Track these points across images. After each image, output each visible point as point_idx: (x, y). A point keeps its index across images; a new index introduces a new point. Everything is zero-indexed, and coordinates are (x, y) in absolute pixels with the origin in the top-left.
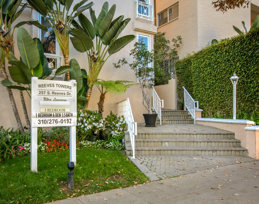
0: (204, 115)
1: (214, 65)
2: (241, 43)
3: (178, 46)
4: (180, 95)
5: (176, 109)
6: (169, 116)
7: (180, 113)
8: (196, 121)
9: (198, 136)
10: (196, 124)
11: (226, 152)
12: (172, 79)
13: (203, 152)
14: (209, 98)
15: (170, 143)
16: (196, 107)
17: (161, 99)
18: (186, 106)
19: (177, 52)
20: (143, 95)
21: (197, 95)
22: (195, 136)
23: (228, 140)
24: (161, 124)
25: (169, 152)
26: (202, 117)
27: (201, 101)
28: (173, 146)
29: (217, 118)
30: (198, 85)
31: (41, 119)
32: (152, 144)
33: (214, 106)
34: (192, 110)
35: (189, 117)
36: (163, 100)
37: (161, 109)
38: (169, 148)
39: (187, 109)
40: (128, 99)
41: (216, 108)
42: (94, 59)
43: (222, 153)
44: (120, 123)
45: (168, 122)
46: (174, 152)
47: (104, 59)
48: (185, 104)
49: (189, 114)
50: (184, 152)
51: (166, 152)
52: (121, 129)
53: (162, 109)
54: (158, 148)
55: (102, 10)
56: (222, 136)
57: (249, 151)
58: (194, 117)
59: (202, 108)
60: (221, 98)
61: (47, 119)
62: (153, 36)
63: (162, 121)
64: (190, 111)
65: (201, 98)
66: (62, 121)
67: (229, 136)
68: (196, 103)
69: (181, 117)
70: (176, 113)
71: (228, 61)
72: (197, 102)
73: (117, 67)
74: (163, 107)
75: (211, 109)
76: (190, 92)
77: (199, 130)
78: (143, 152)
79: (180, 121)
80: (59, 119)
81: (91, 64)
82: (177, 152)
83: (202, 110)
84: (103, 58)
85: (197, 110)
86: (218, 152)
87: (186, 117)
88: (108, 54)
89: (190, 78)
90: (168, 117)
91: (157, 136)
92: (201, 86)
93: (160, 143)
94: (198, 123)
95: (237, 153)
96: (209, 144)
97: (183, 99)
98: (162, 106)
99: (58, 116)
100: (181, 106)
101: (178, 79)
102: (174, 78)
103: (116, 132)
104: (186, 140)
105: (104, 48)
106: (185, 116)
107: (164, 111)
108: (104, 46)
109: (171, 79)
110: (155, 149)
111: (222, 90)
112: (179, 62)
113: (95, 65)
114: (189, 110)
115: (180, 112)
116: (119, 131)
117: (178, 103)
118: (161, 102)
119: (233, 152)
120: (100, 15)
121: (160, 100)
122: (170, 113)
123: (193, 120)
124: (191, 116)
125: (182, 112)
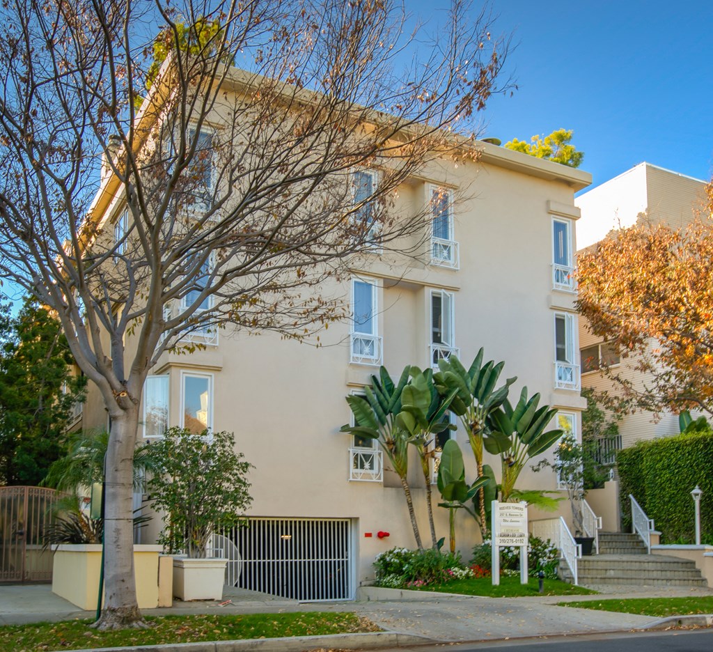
0: (662, 540)
1: (674, 468)
2: (706, 447)
3: (619, 418)
4: (625, 507)
5: (619, 530)
6: (609, 542)
7: (625, 537)
8: (651, 550)
9: (650, 564)
10: (651, 554)
11: (682, 582)
12: (611, 480)
13: (655, 581)
14: (669, 515)
15: (616, 571)
16: (650, 528)
17: (598, 516)
18: (635, 526)
19: (617, 427)
20: (573, 511)
21: (652, 510)
22: (646, 564)
23: (686, 570)
24: (598, 553)
25: (616, 580)
26: (660, 543)
27: (657, 519)
28: (620, 574)
29: (680, 543)
30: (654, 496)
31: (502, 538)
32: (595, 572)
33: (677, 528)
34: (645, 533)
35: (641, 544)
36: (601, 518)
37: (597, 531)
38: (616, 576)
39: (637, 532)
40: (562, 518)
41: (679, 531)
42: (509, 463)
43: (678, 582)
44: (550, 549)
45: (608, 550)
46: (621, 580)
47: (523, 463)
48: (634, 523)
49: (640, 539)
50: (633, 581)
51: (612, 580)
52: (552, 556)
53: (599, 531)
54: (602, 576)
55: (521, 399)
56: (680, 565)
57: (709, 581)
58: (647, 544)
59: (659, 530)
60: (685, 517)
61: (506, 538)
62: (580, 413)
63: (599, 548)
64: (641, 535)
65: (658, 515)
66: (516, 541)
67: (689, 565)
68: (650, 523)
69: (628, 544)
70: (620, 537)
71: (691, 466)
72: (652, 521)
73: (535, 471)
74: (601, 527)
75: (672, 531)
76: (642, 504)
77: (652, 559)
78: (585, 580)
79: (626, 550)
80: (514, 539)
81: (505, 470)
82: (625, 581)
83: (660, 533)
84: (521, 462)
85: (652, 533)
86: (673, 581)
87: (635, 544)
88: (527, 456)
89: (641, 481)
90: (607, 543)
91: (599, 563)
92: (657, 497)
93: (604, 572)
94: (654, 552)
95: (695, 583)
96: (664, 573)
97: (631, 515)
98: (598, 526)
99: (514, 536)
100: (627, 526)
101: (622, 481)
102: (614, 480)
103: (545, 559)
104: (636, 569)
105: (523, 448)
106: (633, 542)
107: (602, 534)
108: (522, 445)
109: (608, 480)
110: (599, 576)
111: (686, 505)
112: (622, 453)
113: (510, 471)
114: (640, 533)
115: (627, 537)
116: (549, 558)
117: (623, 520)
118: (598, 520)
119: (691, 581)
120: (517, 406)
121: (595, 517)
122: (609, 537)
123: (646, 549)
124: (643, 542)
125: (630, 537)
